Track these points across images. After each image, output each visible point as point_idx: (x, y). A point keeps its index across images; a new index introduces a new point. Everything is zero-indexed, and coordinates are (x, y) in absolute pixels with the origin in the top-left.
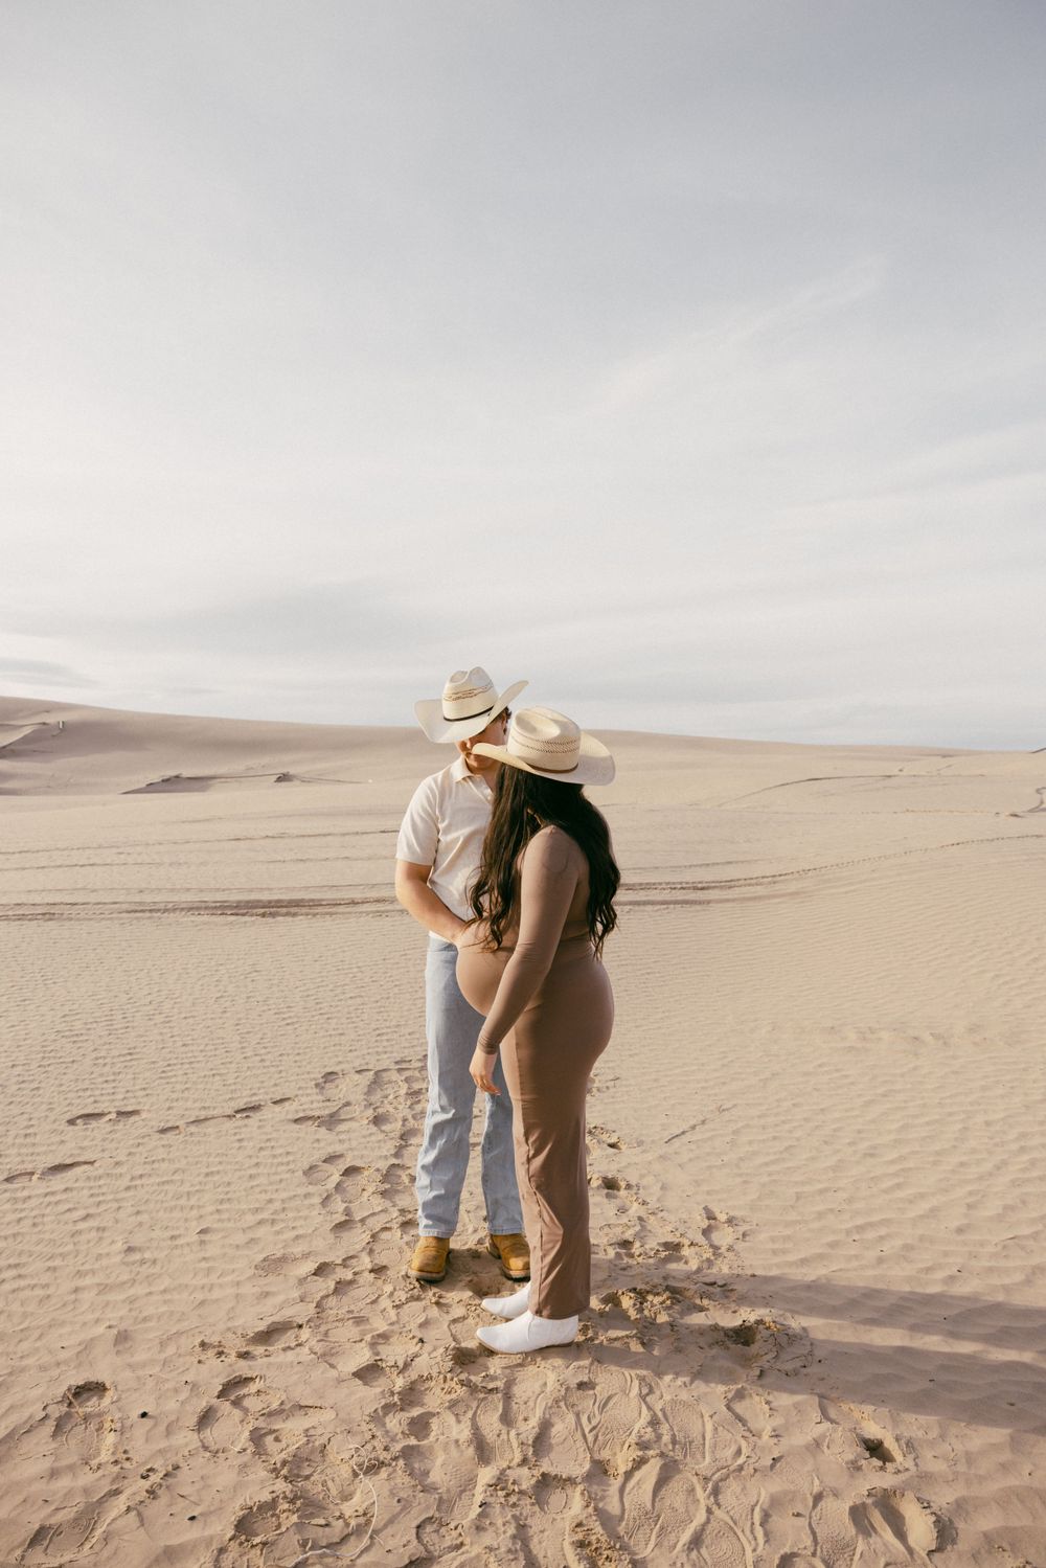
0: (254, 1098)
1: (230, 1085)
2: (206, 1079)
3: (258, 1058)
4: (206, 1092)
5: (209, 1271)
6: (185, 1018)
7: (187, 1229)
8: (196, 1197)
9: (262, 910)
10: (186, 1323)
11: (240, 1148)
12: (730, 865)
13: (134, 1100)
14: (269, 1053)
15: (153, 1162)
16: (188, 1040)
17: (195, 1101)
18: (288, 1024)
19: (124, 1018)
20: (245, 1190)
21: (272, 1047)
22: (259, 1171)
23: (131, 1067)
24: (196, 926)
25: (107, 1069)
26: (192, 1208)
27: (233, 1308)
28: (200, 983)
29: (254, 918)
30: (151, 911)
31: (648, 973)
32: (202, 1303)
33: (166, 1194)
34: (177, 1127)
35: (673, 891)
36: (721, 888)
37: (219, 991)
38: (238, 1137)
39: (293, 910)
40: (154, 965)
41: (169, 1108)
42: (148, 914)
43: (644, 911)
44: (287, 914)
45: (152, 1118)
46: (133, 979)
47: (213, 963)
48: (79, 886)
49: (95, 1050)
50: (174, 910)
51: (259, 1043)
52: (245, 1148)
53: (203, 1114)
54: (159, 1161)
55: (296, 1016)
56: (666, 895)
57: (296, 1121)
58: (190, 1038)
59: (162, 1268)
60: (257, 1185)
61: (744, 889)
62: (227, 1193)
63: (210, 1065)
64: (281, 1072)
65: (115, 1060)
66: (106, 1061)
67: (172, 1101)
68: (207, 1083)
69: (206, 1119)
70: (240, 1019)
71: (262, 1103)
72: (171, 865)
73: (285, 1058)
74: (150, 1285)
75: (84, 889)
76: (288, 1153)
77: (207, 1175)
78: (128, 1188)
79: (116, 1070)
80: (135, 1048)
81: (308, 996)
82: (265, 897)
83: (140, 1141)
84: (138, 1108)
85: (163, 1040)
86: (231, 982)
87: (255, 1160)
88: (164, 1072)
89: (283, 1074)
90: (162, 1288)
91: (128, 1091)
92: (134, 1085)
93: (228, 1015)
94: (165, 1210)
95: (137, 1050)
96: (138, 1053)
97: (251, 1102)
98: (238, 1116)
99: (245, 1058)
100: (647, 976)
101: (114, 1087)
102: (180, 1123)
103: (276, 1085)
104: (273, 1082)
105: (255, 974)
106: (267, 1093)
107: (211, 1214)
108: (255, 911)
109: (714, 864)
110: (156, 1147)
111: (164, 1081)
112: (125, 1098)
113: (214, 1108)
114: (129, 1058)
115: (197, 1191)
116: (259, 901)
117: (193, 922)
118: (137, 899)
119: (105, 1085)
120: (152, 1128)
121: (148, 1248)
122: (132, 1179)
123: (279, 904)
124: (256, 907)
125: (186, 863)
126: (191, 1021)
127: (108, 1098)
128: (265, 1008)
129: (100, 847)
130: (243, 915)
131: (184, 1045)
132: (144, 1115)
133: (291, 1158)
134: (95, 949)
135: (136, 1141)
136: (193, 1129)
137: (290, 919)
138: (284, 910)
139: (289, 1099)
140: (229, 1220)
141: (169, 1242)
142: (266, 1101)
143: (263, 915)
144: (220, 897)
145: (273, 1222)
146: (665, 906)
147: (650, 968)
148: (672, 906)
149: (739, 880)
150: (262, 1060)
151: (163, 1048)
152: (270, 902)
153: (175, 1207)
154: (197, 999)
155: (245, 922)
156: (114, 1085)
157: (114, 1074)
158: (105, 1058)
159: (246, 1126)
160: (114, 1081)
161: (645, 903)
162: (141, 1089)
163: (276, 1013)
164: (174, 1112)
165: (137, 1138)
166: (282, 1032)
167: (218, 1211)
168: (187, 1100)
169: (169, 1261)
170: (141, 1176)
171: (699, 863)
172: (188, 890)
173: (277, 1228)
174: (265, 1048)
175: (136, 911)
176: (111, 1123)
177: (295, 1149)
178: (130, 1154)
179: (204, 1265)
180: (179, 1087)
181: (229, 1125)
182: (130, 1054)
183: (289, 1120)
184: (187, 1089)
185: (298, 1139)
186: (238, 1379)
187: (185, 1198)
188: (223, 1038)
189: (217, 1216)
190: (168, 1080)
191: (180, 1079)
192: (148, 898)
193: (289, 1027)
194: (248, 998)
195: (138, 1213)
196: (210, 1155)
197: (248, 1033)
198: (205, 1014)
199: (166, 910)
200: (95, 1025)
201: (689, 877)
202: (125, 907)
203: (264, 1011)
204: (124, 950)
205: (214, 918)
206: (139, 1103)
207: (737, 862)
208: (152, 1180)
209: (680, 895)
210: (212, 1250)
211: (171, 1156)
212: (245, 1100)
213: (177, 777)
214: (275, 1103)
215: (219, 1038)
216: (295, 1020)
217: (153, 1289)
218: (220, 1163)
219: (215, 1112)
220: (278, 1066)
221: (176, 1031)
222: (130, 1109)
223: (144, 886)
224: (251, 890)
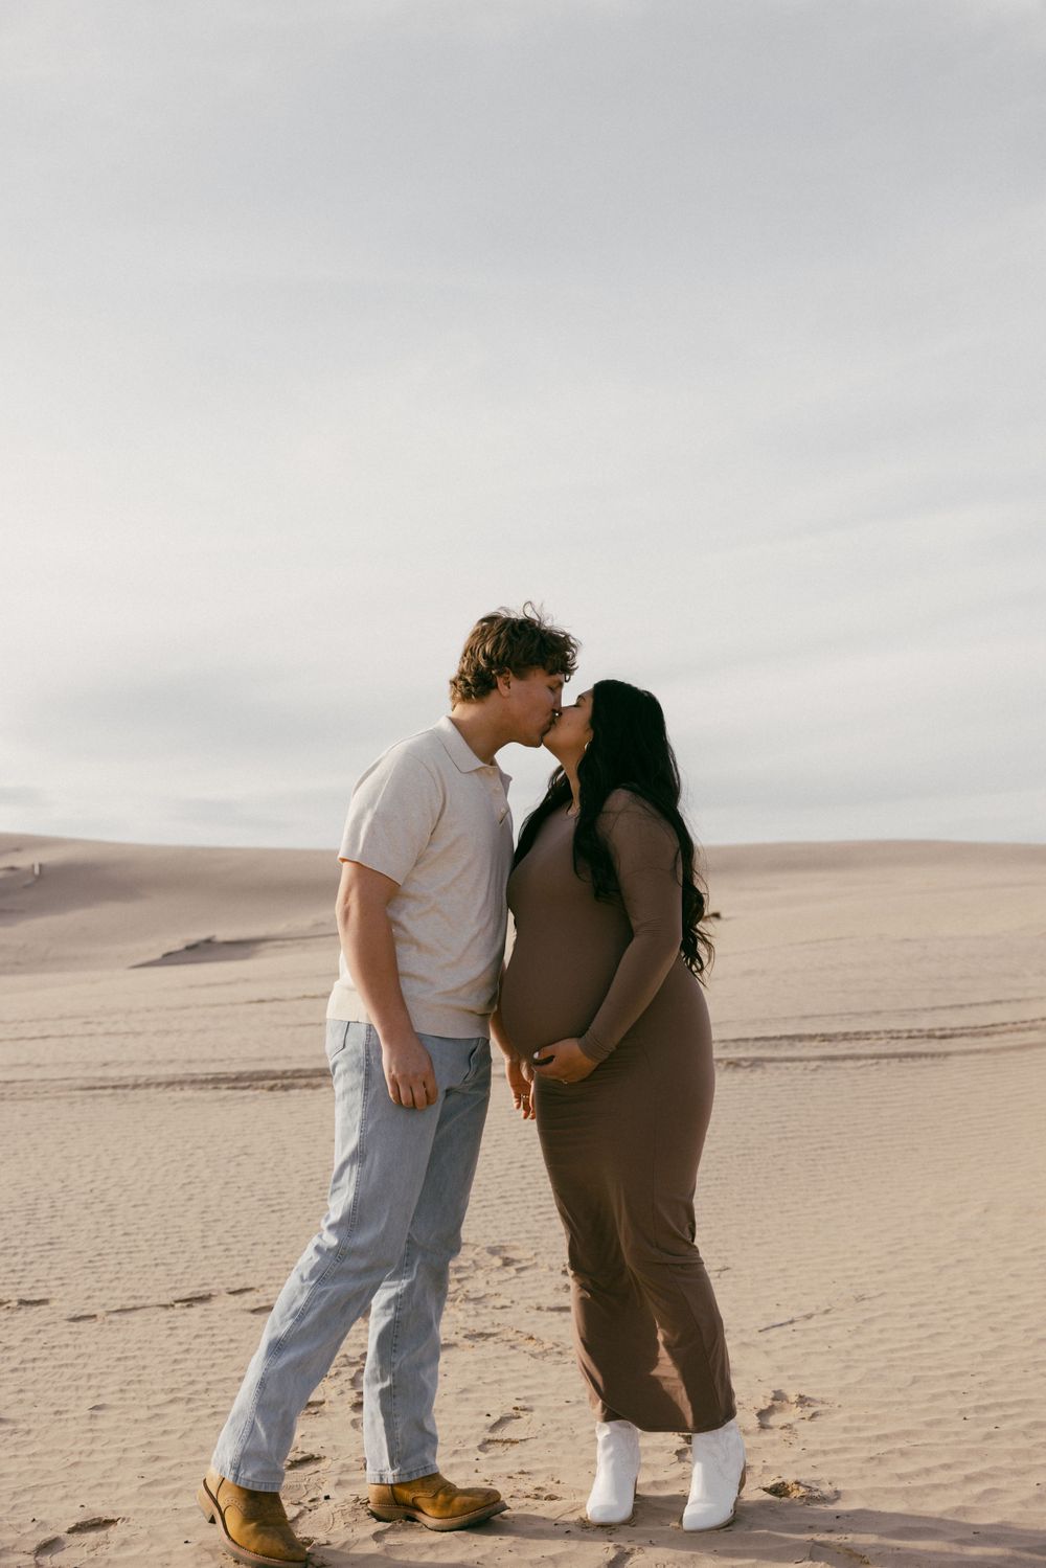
0: (206, 1288)
1: (176, 1275)
2: (146, 1269)
3: (223, 1247)
4: (142, 1281)
5: (93, 1440)
6: (135, 1206)
7: (77, 1406)
8: (99, 1378)
9: (272, 1083)
10: (49, 1479)
11: (170, 1335)
12: (998, 1006)
13: (45, 1290)
14: (238, 1242)
15: (54, 1347)
16: (132, 1229)
17: (124, 1290)
18: (273, 1211)
19: (52, 1207)
20: (164, 1373)
21: (245, 1236)
22: (188, 1356)
23: (48, 1256)
24: (175, 1103)
25: (15, 1259)
26: (90, 1388)
27: (111, 1469)
28: (166, 1168)
29: (257, 1092)
30: (114, 1087)
31: (823, 1148)
32: (75, 1464)
33: (61, 1376)
34: (95, 1316)
35: (894, 1042)
36: (973, 1035)
37: (189, 1176)
38: (170, 1325)
39: (315, 1081)
40: (106, 1150)
41: (89, 1297)
42: (110, 1091)
43: (839, 1068)
44: (307, 1086)
45: (64, 1306)
46: (74, 1165)
47: (188, 1146)
48: (22, 1061)
49: (6, 1239)
50: (148, 1085)
51: (227, 1232)
52: (178, 1335)
53: (131, 1304)
54: (60, 1347)
55: (288, 1202)
56: (881, 1047)
57: (254, 1311)
58: (135, 1226)
59: (37, 1437)
60: (181, 1369)
61: (1006, 1037)
62: (139, 1375)
63: (155, 1254)
64: (248, 1261)
65: (28, 1250)
66: (18, 1250)
67: (94, 1290)
68: (145, 1272)
69: (135, 1309)
70: (209, 1207)
71: (214, 1294)
72: (155, 1034)
73: (259, 1247)
74: (17, 1450)
75: (28, 1064)
76: (231, 1341)
77: (119, 1359)
78: (15, 1370)
79: (28, 1259)
80: (58, 1238)
81: (311, 1180)
82: (278, 1066)
83: (41, 1328)
84: (47, 1297)
85: (98, 1229)
86: (208, 1167)
87: (185, 1347)
88: (90, 1262)
89: (251, 1264)
90: (31, 1452)
91: (38, 1281)
92: (48, 1275)
93: (194, 1202)
94: (56, 1389)
95: (61, 1240)
96: (61, 1243)
97: (199, 1292)
98: (179, 1305)
99: (204, 1247)
100: (819, 1152)
101: (22, 1277)
102: (100, 1312)
103: (238, 1275)
104: (235, 1271)
105: (244, 1157)
106: (223, 1283)
107: (113, 1393)
108: (260, 1083)
109: (971, 1005)
110: (62, 1334)
111: (88, 1271)
112: (33, 1287)
113: (148, 1297)
114: (48, 1247)
115: (101, 1373)
116: (269, 1072)
117: (170, 1098)
118: (99, 1073)
119: (11, 1275)
120: (61, 1315)
121: (24, 1421)
122: (22, 1362)
123: (298, 1074)
124: (263, 1079)
125: (178, 1031)
126: (142, 1209)
127: (12, 1287)
128: (248, 1194)
129: (61, 1017)
130: (244, 1088)
131: (125, 1234)
132: (53, 1304)
133: (233, 1345)
134: (29, 1134)
135: (37, 1328)
136: (115, 1317)
137: (308, 1092)
138: (303, 1081)
139: (251, 1289)
140: (134, 1398)
141: (52, 1416)
142: (219, 1291)
143: (271, 1089)
144: (214, 1068)
145: (189, 1400)
146: (874, 1061)
147: (829, 1141)
148: (885, 1061)
149: (1004, 1024)
150: (227, 1250)
151: (97, 1237)
152: (285, 1072)
153: (69, 1387)
154: (155, 1186)
155: (244, 1097)
156: (21, 1274)
157: (25, 1263)
158: (16, 1247)
159: (185, 1314)
160: (23, 1270)
161: (845, 1058)
162: (56, 1279)
163: (260, 1200)
164: (96, 1300)
165: (39, 1325)
166: (264, 1220)
167: (121, 1391)
168: (114, 1289)
169: (47, 1432)
170: (34, 1360)
171: (948, 1004)
172: (171, 1061)
173: (191, 1406)
174: (234, 1237)
175: (95, 1088)
176: (9, 1311)
177: (243, 1337)
178: (25, 1340)
179: (89, 1435)
180: (107, 1276)
181: (164, 1314)
182: (51, 1244)
183: (245, 1310)
184: (117, 1278)
185: (250, 1327)
186: (97, 1521)
187: (85, 1379)
188: (180, 1227)
189: (120, 1395)
190: (94, 1270)
191: (111, 1268)
192: (113, 1073)
193: (274, 1215)
194: (227, 1183)
195: (21, 1391)
196: (129, 1341)
197: (215, 1221)
198: (164, 1201)
199: (136, 1086)
200: (11, 1215)
201: (925, 1023)
202: (79, 1083)
203: (244, 1198)
204: (69, 1134)
205: (202, 1094)
206: (51, 1292)
207: (1009, 1001)
208: (46, 1364)
209: (902, 1047)
210: (101, 1424)
211: (77, 1342)
212: (190, 1290)
213: (209, 941)
214: (231, 1293)
215: (174, 1227)
216: (286, 1206)
217: (18, 1453)
218: (139, 1349)
219: (149, 1302)
220: (246, 1256)
221: (117, 1220)
222: (37, 1298)
223: (109, 1058)
224: (261, 1060)
